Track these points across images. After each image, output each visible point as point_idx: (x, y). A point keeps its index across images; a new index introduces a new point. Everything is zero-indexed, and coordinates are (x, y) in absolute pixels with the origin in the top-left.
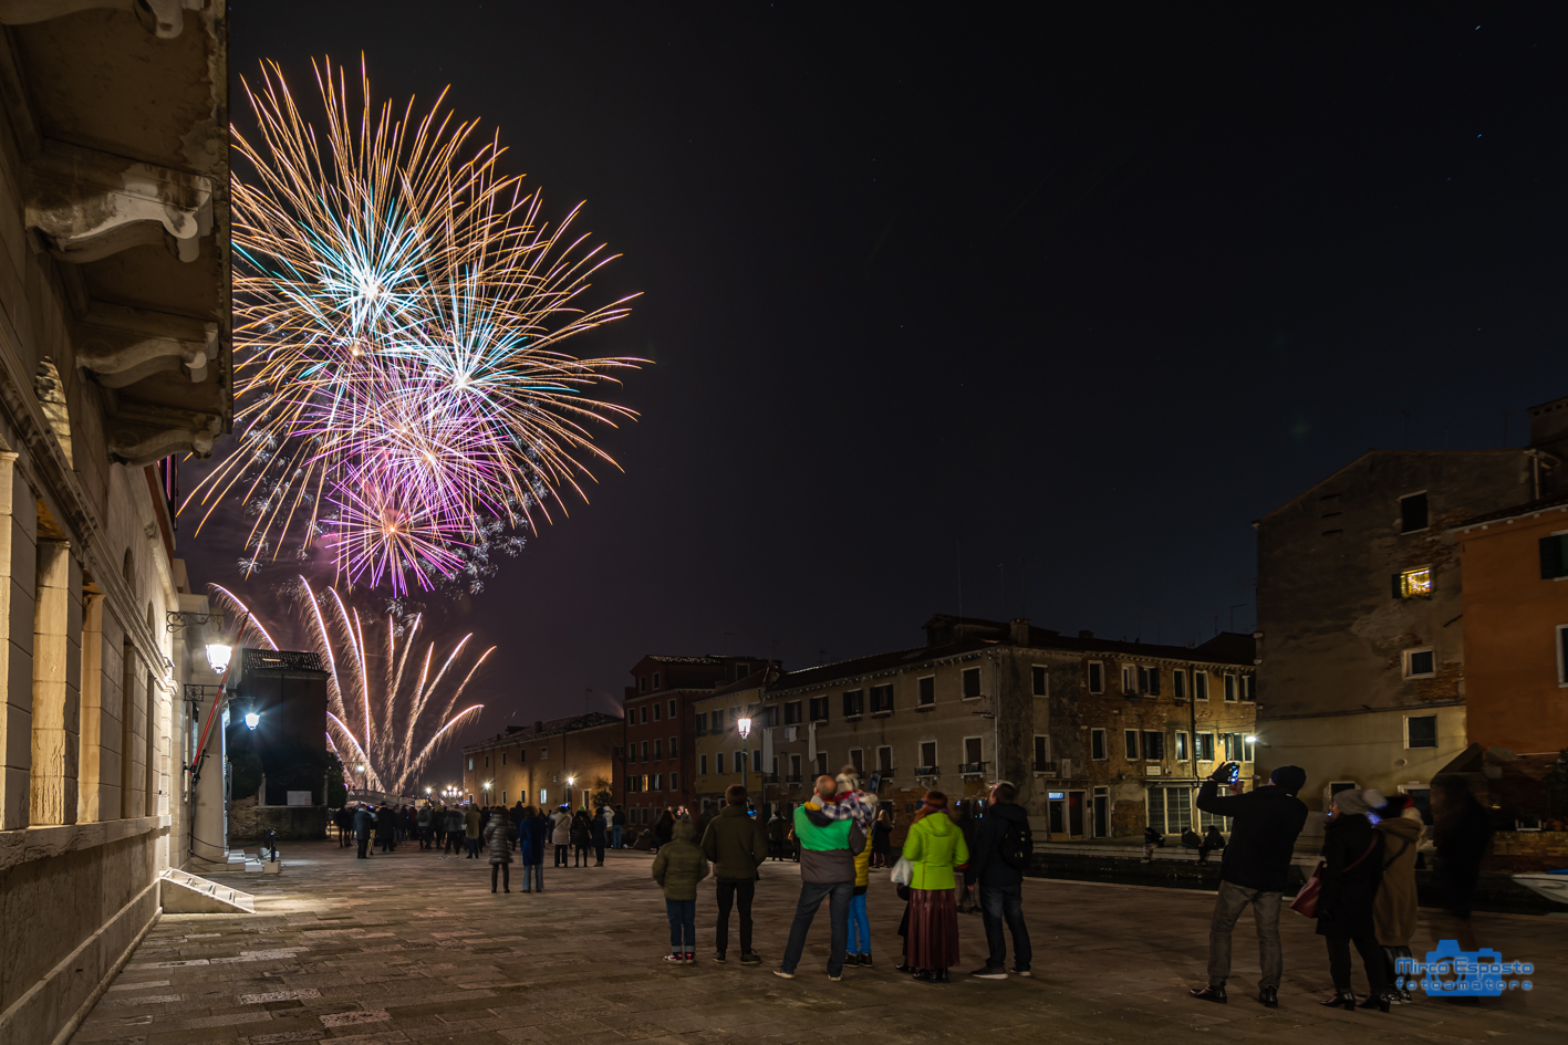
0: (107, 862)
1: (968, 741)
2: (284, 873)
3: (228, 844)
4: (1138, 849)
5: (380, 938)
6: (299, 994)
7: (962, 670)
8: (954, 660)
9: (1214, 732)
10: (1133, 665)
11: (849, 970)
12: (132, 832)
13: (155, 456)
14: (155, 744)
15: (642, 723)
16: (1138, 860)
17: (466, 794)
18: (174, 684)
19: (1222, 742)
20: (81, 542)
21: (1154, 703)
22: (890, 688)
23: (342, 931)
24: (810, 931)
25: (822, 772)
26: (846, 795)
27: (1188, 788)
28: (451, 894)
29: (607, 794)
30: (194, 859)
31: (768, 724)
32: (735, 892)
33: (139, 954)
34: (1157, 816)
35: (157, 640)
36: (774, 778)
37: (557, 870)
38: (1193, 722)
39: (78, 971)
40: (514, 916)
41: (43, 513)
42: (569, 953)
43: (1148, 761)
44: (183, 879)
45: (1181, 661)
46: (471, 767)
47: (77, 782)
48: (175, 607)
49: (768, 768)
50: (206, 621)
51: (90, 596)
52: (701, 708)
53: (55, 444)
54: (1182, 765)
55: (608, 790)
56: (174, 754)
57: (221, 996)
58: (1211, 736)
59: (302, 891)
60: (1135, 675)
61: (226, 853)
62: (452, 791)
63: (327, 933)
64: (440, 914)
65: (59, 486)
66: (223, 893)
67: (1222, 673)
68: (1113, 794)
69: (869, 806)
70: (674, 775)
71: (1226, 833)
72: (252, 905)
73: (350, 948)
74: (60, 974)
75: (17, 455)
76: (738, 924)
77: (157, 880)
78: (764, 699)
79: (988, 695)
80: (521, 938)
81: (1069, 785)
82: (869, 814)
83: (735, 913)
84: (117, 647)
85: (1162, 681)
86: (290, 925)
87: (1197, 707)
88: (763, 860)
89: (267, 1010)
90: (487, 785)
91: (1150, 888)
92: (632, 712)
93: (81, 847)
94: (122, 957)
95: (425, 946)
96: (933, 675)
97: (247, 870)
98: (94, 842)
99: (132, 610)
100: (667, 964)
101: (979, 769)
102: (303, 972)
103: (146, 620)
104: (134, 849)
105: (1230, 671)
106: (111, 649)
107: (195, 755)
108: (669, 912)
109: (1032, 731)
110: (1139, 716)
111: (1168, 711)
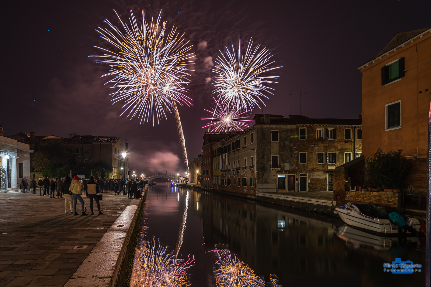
21: (333, 142)
60: (324, 132)
81: (287, 173)
85: (338, 134)
101: (253, 167)
109: (271, 154)
110: (325, 147)
111: (341, 145)
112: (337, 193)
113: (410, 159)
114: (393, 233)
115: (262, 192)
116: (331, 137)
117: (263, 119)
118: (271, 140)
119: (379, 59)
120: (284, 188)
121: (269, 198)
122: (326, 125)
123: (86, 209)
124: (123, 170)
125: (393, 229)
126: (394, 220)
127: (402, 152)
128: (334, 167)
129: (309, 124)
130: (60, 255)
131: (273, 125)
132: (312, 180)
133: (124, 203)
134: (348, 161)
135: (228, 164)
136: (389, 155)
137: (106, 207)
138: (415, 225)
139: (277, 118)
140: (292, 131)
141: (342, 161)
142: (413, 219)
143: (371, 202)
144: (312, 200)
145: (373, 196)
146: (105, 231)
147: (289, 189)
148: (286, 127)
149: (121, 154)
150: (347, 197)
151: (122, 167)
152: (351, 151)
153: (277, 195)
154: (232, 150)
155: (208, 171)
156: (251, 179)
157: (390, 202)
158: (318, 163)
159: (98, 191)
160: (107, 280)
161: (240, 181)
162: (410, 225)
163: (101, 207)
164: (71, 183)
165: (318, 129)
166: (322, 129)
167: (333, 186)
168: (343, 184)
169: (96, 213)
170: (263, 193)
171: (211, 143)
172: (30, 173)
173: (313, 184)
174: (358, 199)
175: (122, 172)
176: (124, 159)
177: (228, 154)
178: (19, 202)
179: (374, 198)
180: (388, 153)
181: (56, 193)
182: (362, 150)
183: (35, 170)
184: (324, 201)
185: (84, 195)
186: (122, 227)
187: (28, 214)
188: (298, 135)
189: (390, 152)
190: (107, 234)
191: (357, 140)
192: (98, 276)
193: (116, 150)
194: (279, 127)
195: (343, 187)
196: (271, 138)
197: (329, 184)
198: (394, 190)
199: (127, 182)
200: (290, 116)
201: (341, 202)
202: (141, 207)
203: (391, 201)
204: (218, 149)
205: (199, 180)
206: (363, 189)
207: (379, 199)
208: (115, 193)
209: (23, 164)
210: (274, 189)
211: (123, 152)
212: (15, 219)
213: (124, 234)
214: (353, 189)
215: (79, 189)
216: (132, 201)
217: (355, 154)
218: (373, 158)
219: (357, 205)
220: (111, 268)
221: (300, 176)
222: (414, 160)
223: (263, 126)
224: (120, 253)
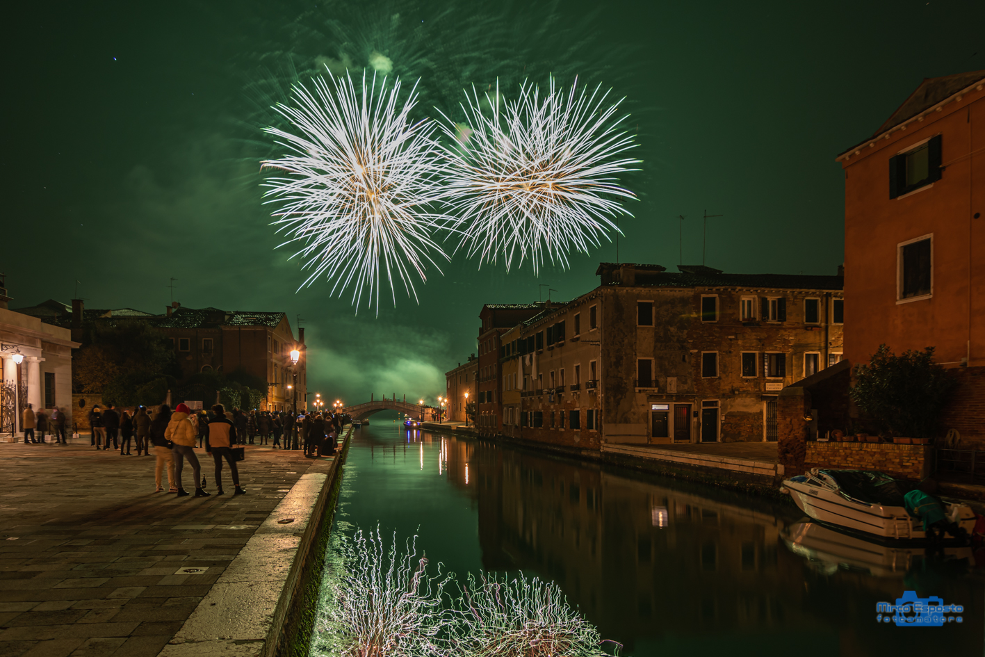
21: (779, 328)
43: (768, 378)
45: (813, 290)
85: (790, 309)
109: (636, 355)
110: (760, 340)
111: (796, 335)
112: (788, 444)
113: (952, 370)
114: (913, 539)
115: (616, 444)
116: (774, 318)
117: (619, 275)
118: (637, 324)
119: (884, 138)
120: (666, 435)
121: (631, 457)
122: (763, 289)
123: (204, 480)
124: (291, 390)
125: (916, 528)
126: (916, 509)
127: (934, 353)
128: (779, 387)
129: (724, 287)
130: (144, 588)
131: (641, 289)
132: (730, 415)
133: (295, 469)
134: (812, 373)
135: (537, 377)
136: (904, 359)
137: (253, 478)
138: (963, 519)
139: (651, 271)
140: (684, 301)
141: (799, 373)
142: (959, 505)
143: (864, 466)
144: (730, 461)
145: (868, 452)
146: (250, 533)
147: (676, 437)
148: (672, 293)
149: (288, 354)
150: (810, 454)
151: (290, 384)
152: (819, 350)
153: (649, 450)
154: (546, 347)
155: (490, 393)
156: (590, 413)
157: (907, 467)
158: (744, 377)
159: (233, 439)
160: (255, 646)
161: (565, 416)
162: (954, 521)
163: (240, 476)
164: (170, 419)
165: (745, 298)
166: (754, 298)
167: (778, 431)
168: (800, 425)
169: (229, 490)
170: (618, 446)
171: (498, 329)
172: (73, 396)
173: (732, 424)
174: (835, 461)
175: (290, 395)
176: (295, 364)
177: (537, 354)
178: (46, 465)
179: (871, 458)
180: (904, 354)
181: (133, 443)
182: (844, 347)
183: (85, 389)
184: (758, 464)
185: (200, 451)
186: (290, 524)
187: (67, 492)
188: (698, 312)
189: (906, 353)
190: (254, 540)
191: (833, 324)
192: (235, 638)
193: (275, 342)
194: (656, 292)
195: (801, 432)
196: (635, 319)
197: (768, 425)
198: (915, 441)
199: (302, 418)
200: (680, 267)
201: (795, 467)
202: (335, 477)
203: (908, 464)
204: (513, 343)
205: (471, 415)
206: (844, 438)
207: (881, 459)
208: (274, 444)
209: (56, 376)
210: (644, 436)
211: (293, 349)
212: (36, 504)
213: (295, 540)
214: (822, 436)
215: (189, 434)
216: (314, 464)
217: (827, 357)
218: (867, 366)
219: (832, 474)
220: (263, 619)
221: (703, 406)
222: (961, 370)
223: (618, 289)
224: (286, 584)
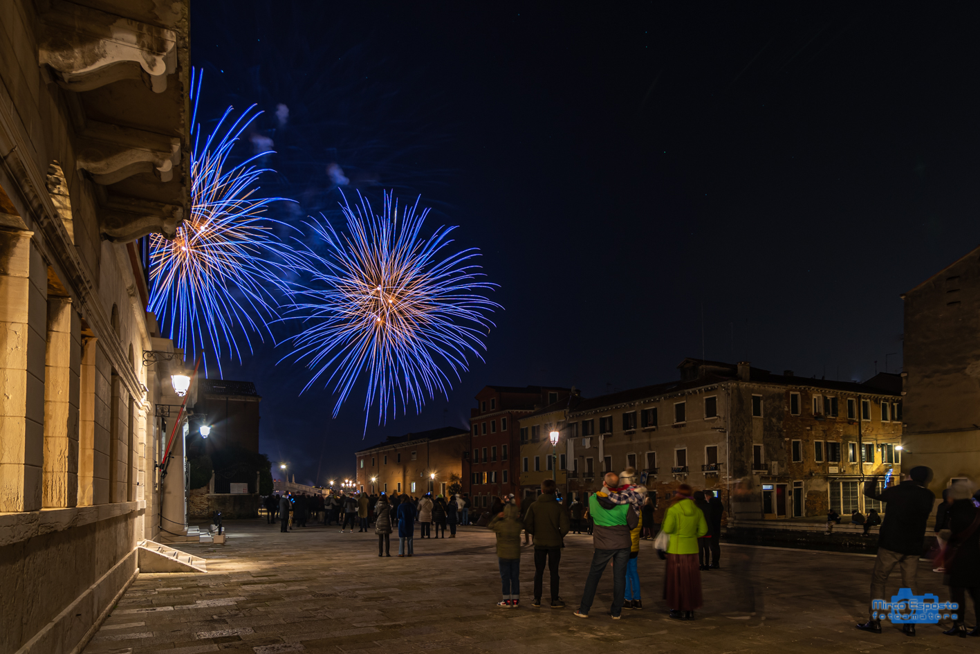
0: (99, 535)
1: (708, 448)
2: (228, 543)
3: (187, 521)
4: (823, 525)
5: (297, 590)
6: (238, 631)
7: (705, 398)
8: (699, 390)
9: (874, 442)
10: (821, 395)
11: (627, 611)
12: (117, 513)
13: (134, 235)
14: (135, 448)
15: (483, 435)
16: (823, 532)
17: (359, 485)
18: (148, 404)
19: (880, 450)
20: (80, 299)
21: (834, 422)
22: (655, 411)
23: (270, 585)
24: (599, 584)
25: (608, 470)
26: (626, 487)
27: (856, 482)
28: (347, 558)
29: (458, 486)
30: (163, 533)
31: (571, 436)
32: (547, 556)
33: (122, 602)
34: (835, 502)
35: (135, 372)
36: (575, 474)
37: (423, 540)
38: (860, 436)
39: (78, 615)
40: (392, 574)
41: (52, 276)
42: (431, 601)
43: (830, 463)
44: (154, 548)
45: (853, 393)
46: (362, 466)
47: (77, 476)
48: (149, 347)
49: (570, 467)
50: (172, 358)
51: (87, 338)
52: (524, 424)
53: (61, 225)
54: (853, 466)
55: (459, 483)
56: (148, 455)
57: (182, 633)
58: (872, 445)
59: (241, 556)
60: (821, 402)
61: (186, 528)
62: (348, 483)
63: (258, 587)
64: (340, 571)
65: (64, 257)
66: (183, 558)
67: (880, 401)
68: (806, 486)
69: (641, 495)
70: (505, 472)
71: (881, 514)
72: (205, 566)
73: (275, 597)
74: (64, 618)
75: (33, 233)
76: (549, 579)
77: (135, 548)
78: (568, 418)
79: (722, 416)
80: (397, 590)
81: (777, 480)
82: (641, 500)
83: (547, 571)
84: (107, 377)
85: (840, 406)
86: (232, 581)
87: (863, 425)
88: (567, 533)
89: (215, 643)
90: (374, 479)
91: (831, 553)
92: (476, 426)
93: (80, 524)
94: (110, 605)
95: (329, 595)
96: (685, 401)
97: (201, 541)
98: (89, 521)
99: (117, 349)
100: (500, 608)
101: (716, 468)
102: (241, 615)
103: (128, 357)
104: (119, 525)
105: (885, 400)
106: (102, 378)
107: (163, 457)
108: (501, 571)
109: (752, 441)
110: (824, 431)
111: (844, 428)
116: (832, 413)
152: (856, 440)
158: (816, 462)
188: (788, 406)
217: (861, 446)
